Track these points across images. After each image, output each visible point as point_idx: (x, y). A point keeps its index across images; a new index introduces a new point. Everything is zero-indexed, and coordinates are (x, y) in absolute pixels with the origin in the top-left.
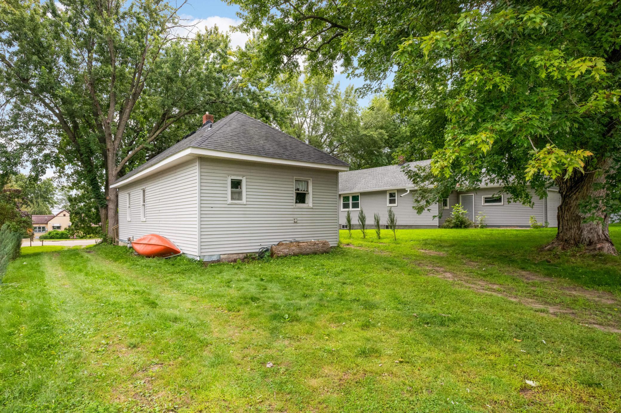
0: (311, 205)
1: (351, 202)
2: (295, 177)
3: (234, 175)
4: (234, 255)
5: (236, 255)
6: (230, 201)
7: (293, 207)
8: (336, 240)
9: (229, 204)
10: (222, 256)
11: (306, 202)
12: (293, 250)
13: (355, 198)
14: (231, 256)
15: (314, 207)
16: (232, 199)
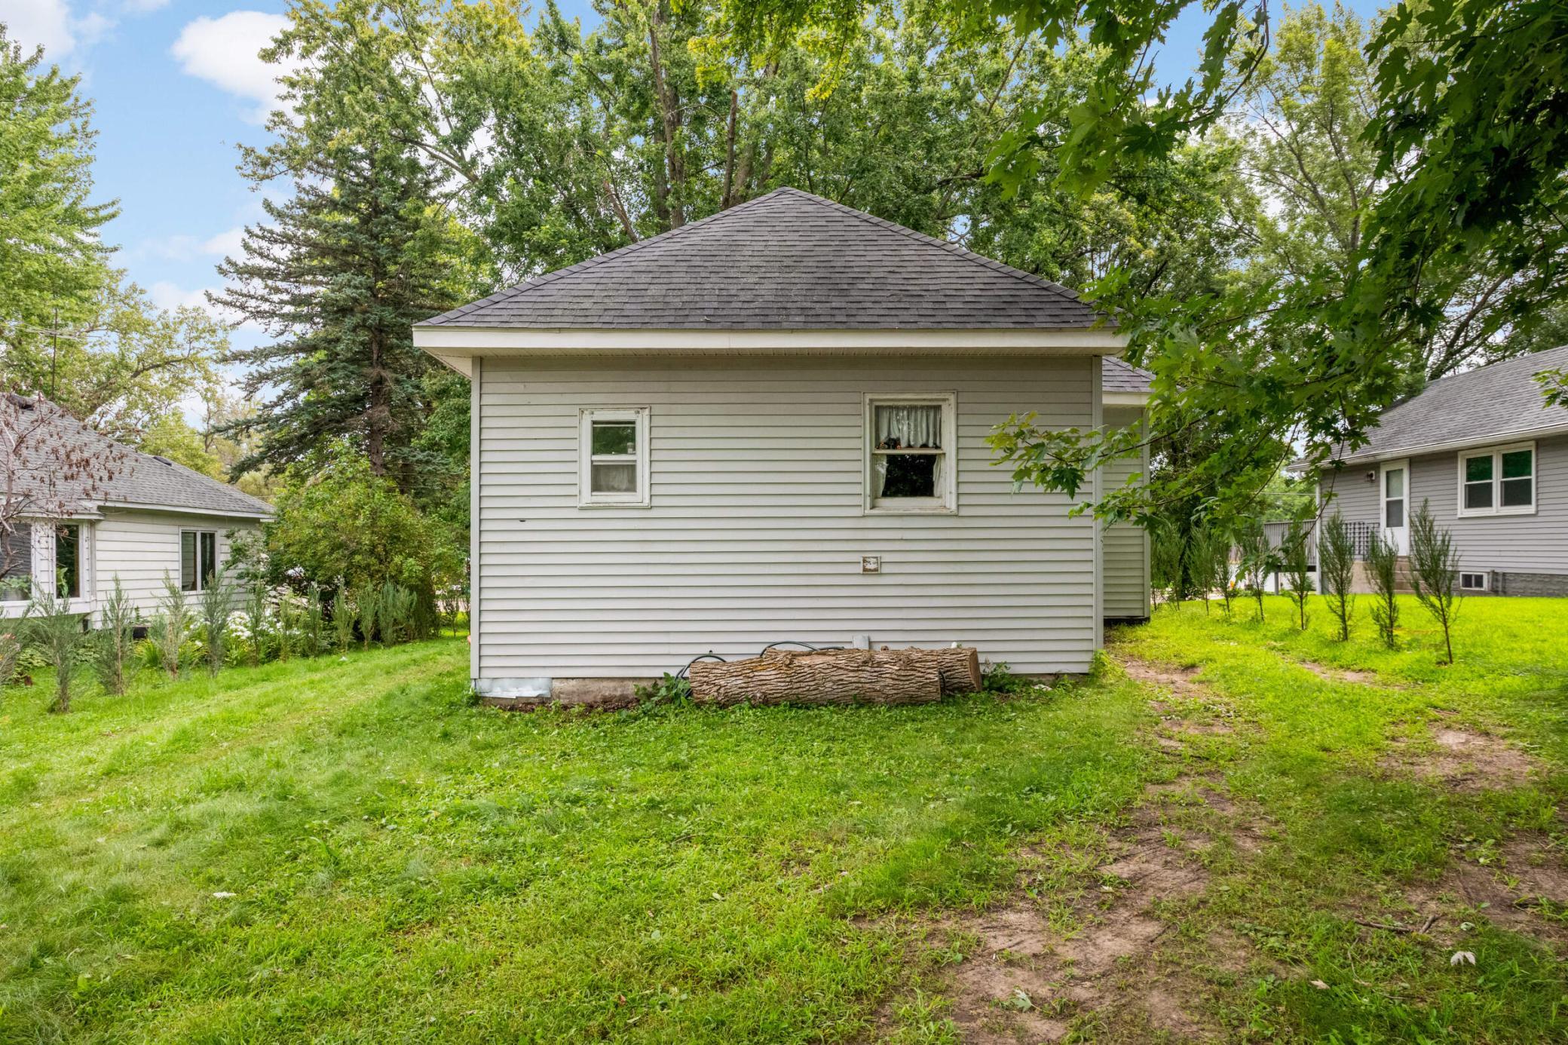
0: (951, 503)
1: (1497, 479)
2: (868, 397)
3: (604, 406)
4: (605, 684)
5: (612, 684)
6: (587, 497)
7: (858, 512)
8: (1085, 646)
9: (582, 509)
10: (557, 684)
11: (937, 491)
12: (763, 683)
13: (1517, 462)
14: (594, 686)
15: (964, 512)
16: (596, 487)
